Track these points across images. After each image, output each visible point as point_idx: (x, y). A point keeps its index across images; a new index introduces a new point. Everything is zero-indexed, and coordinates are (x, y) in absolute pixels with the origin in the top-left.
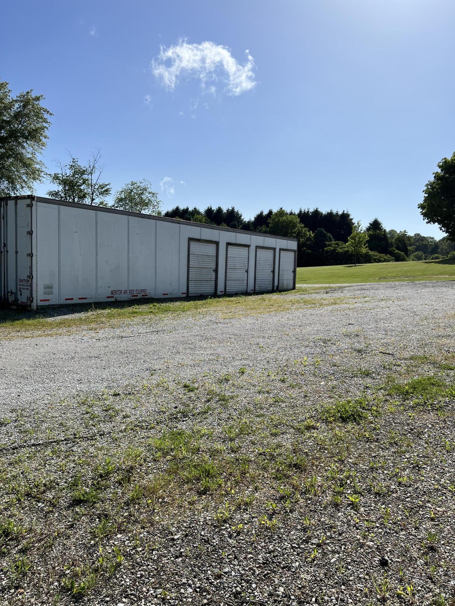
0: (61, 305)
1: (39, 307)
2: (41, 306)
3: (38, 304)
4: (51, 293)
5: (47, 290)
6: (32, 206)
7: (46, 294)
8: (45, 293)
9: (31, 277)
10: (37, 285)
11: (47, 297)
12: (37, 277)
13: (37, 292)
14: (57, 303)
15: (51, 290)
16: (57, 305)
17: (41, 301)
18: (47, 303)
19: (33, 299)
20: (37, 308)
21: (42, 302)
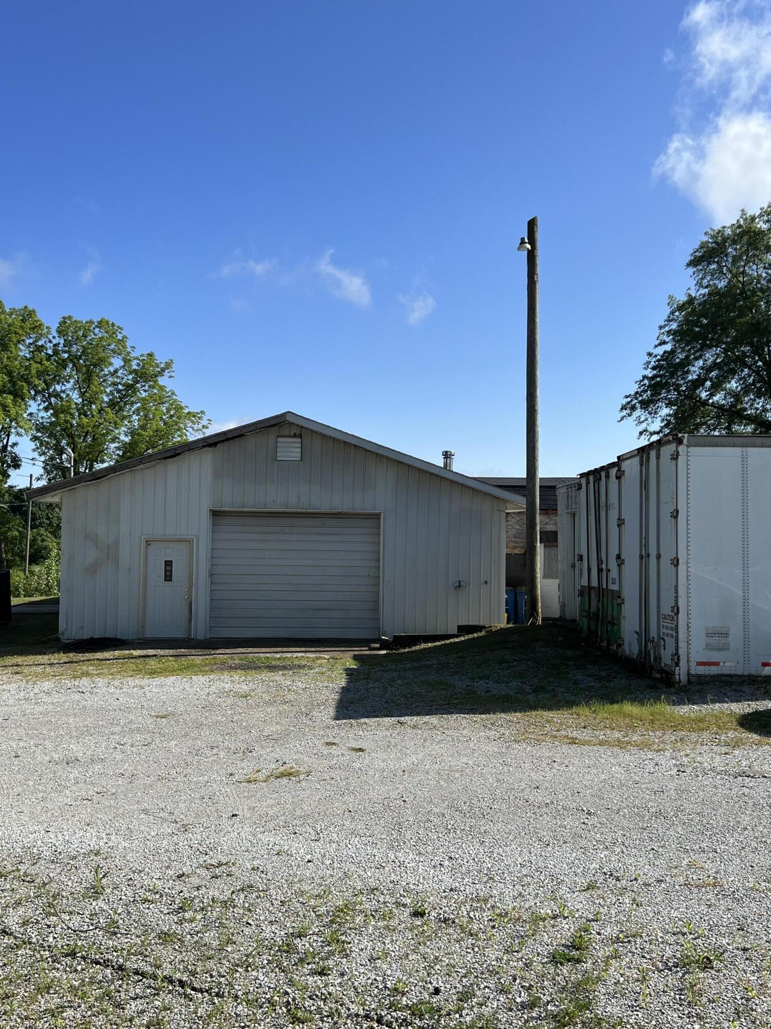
0: (750, 676)
1: (692, 679)
2: (699, 676)
3: (692, 672)
4: (725, 648)
5: (714, 640)
6: (677, 458)
7: (712, 649)
8: (709, 647)
9: (676, 610)
10: (688, 627)
11: (714, 656)
12: (688, 610)
13: (688, 644)
14: (739, 673)
15: (723, 641)
16: (740, 676)
17: (700, 664)
18: (713, 670)
19: (679, 659)
20: (689, 680)
21: (702, 668)
